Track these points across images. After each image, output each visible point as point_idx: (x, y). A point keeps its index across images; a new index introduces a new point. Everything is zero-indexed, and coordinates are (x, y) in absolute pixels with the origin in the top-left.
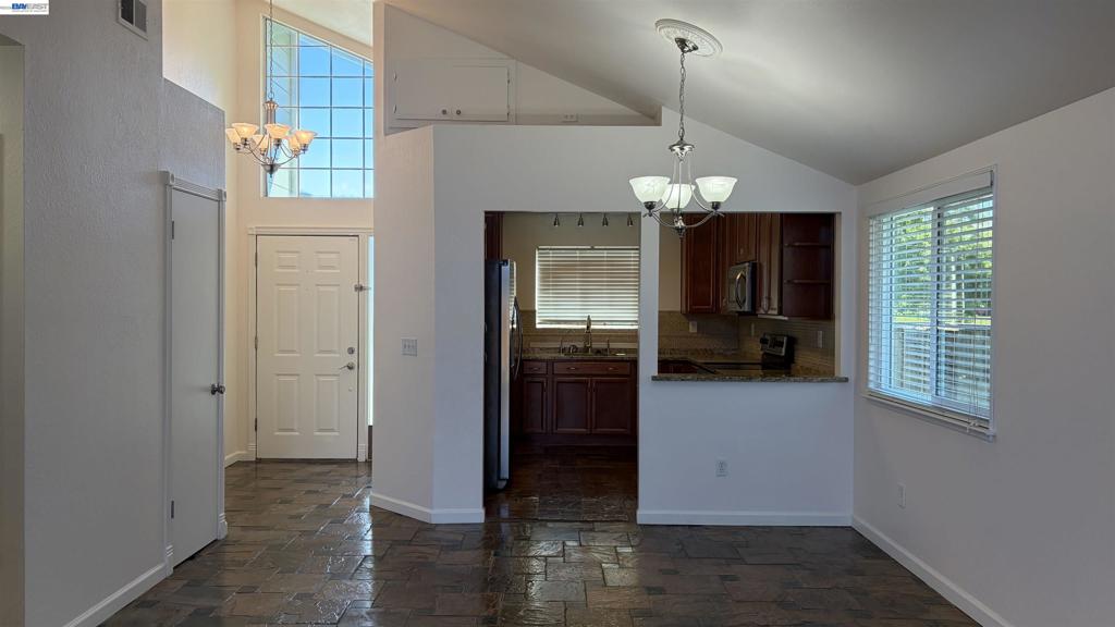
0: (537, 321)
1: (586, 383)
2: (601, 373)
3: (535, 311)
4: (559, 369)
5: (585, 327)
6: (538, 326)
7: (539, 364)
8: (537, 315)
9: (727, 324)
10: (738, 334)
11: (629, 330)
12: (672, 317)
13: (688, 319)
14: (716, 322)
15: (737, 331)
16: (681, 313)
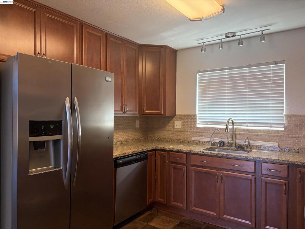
0: (198, 122)
1: (215, 174)
3: (196, 115)
6: (198, 126)
8: (197, 118)
11: (269, 131)
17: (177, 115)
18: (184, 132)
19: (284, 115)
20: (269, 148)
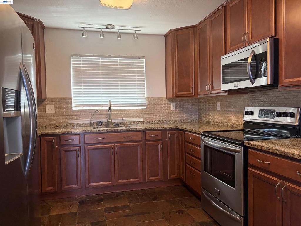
0: (73, 105)
1: (110, 148)
2: (120, 140)
3: (71, 98)
4: (89, 139)
5: (108, 108)
6: (74, 109)
7: (74, 137)
8: (73, 101)
9: (192, 104)
10: (199, 110)
11: (136, 110)
12: (161, 101)
13: (170, 102)
14: (186, 103)
15: (198, 108)
16: (166, 98)
17: (48, 98)
18: (58, 116)
19: (146, 97)
20: (137, 122)
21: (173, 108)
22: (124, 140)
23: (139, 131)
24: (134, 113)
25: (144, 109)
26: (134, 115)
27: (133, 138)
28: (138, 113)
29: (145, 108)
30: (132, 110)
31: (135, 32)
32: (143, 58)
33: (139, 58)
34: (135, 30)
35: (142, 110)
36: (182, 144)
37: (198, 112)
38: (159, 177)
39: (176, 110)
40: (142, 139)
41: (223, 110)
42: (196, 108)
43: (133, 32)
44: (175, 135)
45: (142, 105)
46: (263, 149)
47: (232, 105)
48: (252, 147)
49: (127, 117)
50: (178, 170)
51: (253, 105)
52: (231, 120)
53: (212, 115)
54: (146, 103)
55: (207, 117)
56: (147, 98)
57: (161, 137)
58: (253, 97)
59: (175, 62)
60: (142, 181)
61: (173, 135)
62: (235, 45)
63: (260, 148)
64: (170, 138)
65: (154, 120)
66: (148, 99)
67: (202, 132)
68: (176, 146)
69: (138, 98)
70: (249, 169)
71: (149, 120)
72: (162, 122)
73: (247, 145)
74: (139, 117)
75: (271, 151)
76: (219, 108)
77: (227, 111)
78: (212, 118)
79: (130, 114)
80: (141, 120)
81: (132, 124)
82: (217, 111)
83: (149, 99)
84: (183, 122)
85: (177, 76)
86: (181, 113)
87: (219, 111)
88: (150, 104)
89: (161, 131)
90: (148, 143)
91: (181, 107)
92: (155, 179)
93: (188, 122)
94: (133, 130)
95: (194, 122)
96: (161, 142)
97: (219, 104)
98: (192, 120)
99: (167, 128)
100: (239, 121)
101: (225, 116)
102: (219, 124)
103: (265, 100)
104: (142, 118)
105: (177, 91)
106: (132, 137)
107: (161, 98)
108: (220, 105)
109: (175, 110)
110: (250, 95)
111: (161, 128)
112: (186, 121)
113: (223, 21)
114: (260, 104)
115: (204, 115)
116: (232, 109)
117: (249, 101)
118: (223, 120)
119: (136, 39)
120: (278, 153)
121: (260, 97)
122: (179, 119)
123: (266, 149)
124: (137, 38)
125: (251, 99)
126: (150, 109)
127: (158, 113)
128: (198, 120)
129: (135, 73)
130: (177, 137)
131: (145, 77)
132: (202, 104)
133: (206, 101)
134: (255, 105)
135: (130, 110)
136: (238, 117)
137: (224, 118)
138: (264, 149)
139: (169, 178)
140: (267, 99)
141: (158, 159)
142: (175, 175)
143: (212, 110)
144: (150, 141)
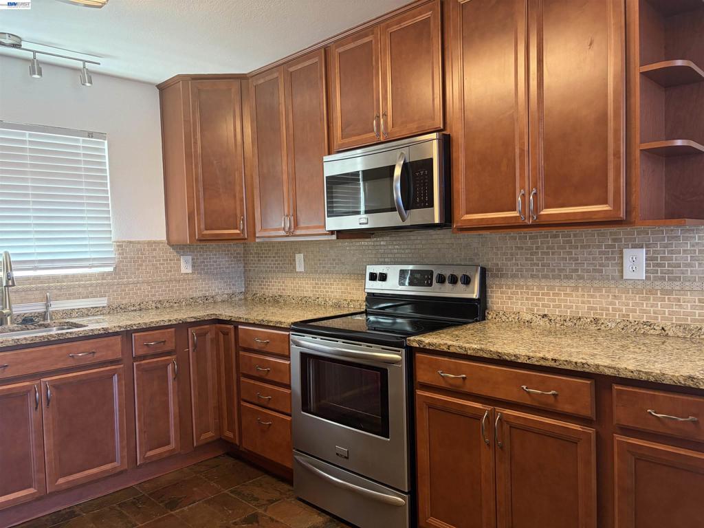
1: (27, 392)
2: (60, 365)
9: (231, 257)
10: (246, 271)
11: (84, 276)
12: (155, 250)
13: (178, 252)
14: (215, 255)
15: (244, 267)
16: (169, 243)
19: (114, 242)
20: (89, 310)
21: (185, 267)
22: (71, 363)
23: (116, 334)
24: (79, 286)
25: (109, 274)
26: (81, 290)
27: (96, 355)
28: (91, 285)
29: (111, 269)
30: (74, 276)
31: (84, 67)
32: (102, 136)
33: (91, 135)
34: (85, 61)
35: (103, 276)
36: (227, 355)
37: (242, 275)
38: (173, 445)
39: (193, 273)
40: (122, 354)
41: (311, 270)
42: (239, 267)
43: (80, 65)
44: (209, 336)
45: (103, 262)
46: (452, 350)
47: (334, 260)
48: (428, 348)
49: (57, 298)
50: (217, 420)
51: (381, 260)
52: (332, 292)
53: (283, 282)
54: (113, 256)
55: (269, 285)
56: (116, 242)
57: (174, 345)
58: (382, 243)
59: (196, 157)
60: (126, 467)
61: (202, 335)
62: (355, 136)
63: (446, 350)
64: (195, 346)
65: (139, 301)
66: (118, 246)
67: (292, 324)
68: (209, 364)
69: (91, 243)
70: (419, 392)
71: (124, 302)
72: (159, 305)
73: (415, 345)
74: (94, 297)
75: (469, 352)
76: (300, 266)
77: (321, 272)
78: (284, 290)
79: (68, 288)
80: (102, 302)
81: (74, 314)
82: (297, 272)
83: (120, 245)
84: (211, 300)
85: (201, 189)
86: (204, 280)
87: (300, 272)
88: (126, 258)
89: (173, 329)
90: (140, 365)
91: (205, 266)
92: (160, 454)
93: (223, 301)
94: (96, 333)
95: (237, 299)
96: (174, 357)
97: (299, 258)
98: (231, 296)
99: (189, 320)
100: (350, 293)
101: (317, 284)
102: (304, 302)
103: (407, 251)
104: (106, 298)
105: (203, 226)
106: (94, 353)
107: (155, 242)
108: (304, 261)
109: (191, 272)
110: (375, 239)
111: (175, 322)
112: (219, 299)
113: (321, 78)
114: (398, 258)
115: (262, 282)
116: (334, 268)
117: (374, 252)
118: (312, 291)
119: (88, 84)
120: (485, 356)
121: (396, 245)
122: (200, 294)
123: (460, 351)
124: (90, 82)
125: (378, 247)
126: (126, 273)
127: (148, 283)
128: (245, 293)
129: (80, 176)
130: (212, 340)
131: (109, 188)
132: (254, 257)
133: (266, 250)
134: (386, 260)
135: (66, 276)
136: (347, 285)
137: (314, 287)
138: (455, 351)
139: (195, 445)
140: (410, 249)
141: (167, 403)
142: (210, 434)
143: (283, 272)
144: (144, 357)
